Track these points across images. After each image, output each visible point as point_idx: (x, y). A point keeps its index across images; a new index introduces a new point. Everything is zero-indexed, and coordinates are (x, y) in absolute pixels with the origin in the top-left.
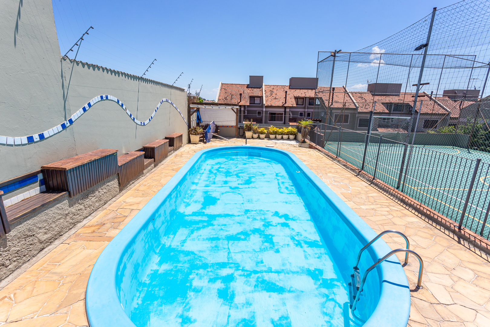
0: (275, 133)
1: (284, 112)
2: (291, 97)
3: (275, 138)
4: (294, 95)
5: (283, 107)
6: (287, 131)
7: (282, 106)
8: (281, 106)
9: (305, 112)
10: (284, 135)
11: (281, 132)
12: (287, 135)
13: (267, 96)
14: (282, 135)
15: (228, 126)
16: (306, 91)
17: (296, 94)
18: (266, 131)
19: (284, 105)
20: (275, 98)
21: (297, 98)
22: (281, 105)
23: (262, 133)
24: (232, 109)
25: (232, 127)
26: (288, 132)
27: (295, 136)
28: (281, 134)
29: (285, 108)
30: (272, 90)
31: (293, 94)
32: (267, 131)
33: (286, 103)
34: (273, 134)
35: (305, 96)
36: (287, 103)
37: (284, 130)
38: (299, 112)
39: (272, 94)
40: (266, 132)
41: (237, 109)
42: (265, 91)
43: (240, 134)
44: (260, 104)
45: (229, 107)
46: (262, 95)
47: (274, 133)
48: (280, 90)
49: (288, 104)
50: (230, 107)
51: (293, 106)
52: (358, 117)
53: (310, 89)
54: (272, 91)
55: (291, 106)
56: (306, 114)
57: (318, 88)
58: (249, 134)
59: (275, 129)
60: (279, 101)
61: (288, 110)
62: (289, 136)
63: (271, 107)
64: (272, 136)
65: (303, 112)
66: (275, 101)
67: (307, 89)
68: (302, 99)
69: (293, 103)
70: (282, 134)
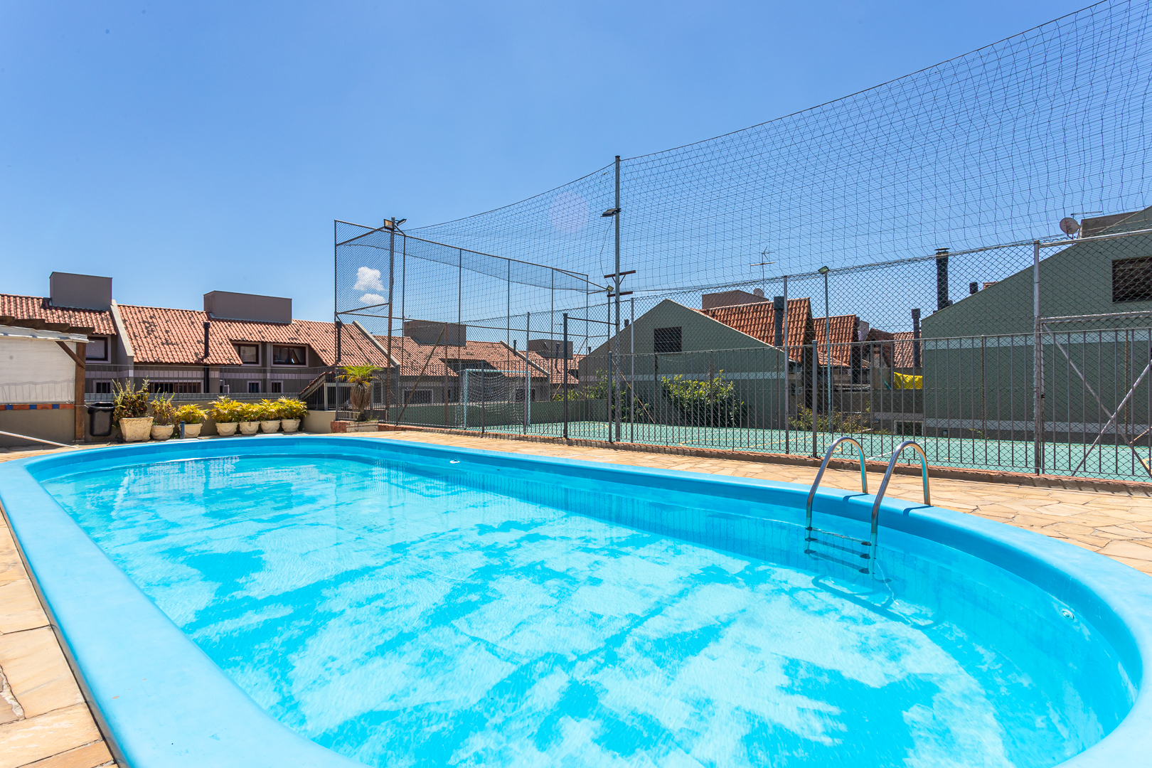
0: (238, 417)
1: (202, 382)
2: (221, 341)
3: (235, 433)
4: (229, 334)
5: (199, 364)
6: (276, 408)
7: (197, 363)
8: (191, 363)
9: (265, 381)
10: (268, 419)
11: (257, 412)
12: (275, 419)
13: (135, 336)
14: (258, 423)
15: (33, 406)
16: (262, 327)
17: (233, 334)
18: (202, 413)
19: (202, 360)
20: (167, 341)
21: (238, 345)
22: (192, 359)
23: (190, 419)
24: (61, 344)
25: (55, 406)
26: (279, 411)
27: (299, 421)
28: (259, 419)
29: (207, 369)
30: (150, 321)
31: (225, 333)
32: (209, 414)
33: (207, 354)
34: (230, 421)
35: (263, 340)
36: (212, 354)
37: (264, 407)
38: (249, 382)
39: (153, 331)
40: (206, 416)
41: (79, 344)
42: (124, 321)
43: (97, 430)
44: (106, 359)
45: (49, 334)
46: (114, 332)
47: (233, 416)
48: (177, 321)
49: (214, 358)
50: (54, 337)
51: (233, 364)
52: (401, 388)
53: (272, 324)
54: (149, 323)
55: (225, 362)
56: (269, 387)
57: (293, 322)
58: (139, 426)
59: (237, 406)
60: (182, 350)
61: (215, 375)
62: (281, 424)
63: (158, 365)
64: (224, 428)
65: (260, 383)
66: (168, 350)
67: (265, 323)
68: (254, 348)
69: (229, 355)
70: (262, 417)
